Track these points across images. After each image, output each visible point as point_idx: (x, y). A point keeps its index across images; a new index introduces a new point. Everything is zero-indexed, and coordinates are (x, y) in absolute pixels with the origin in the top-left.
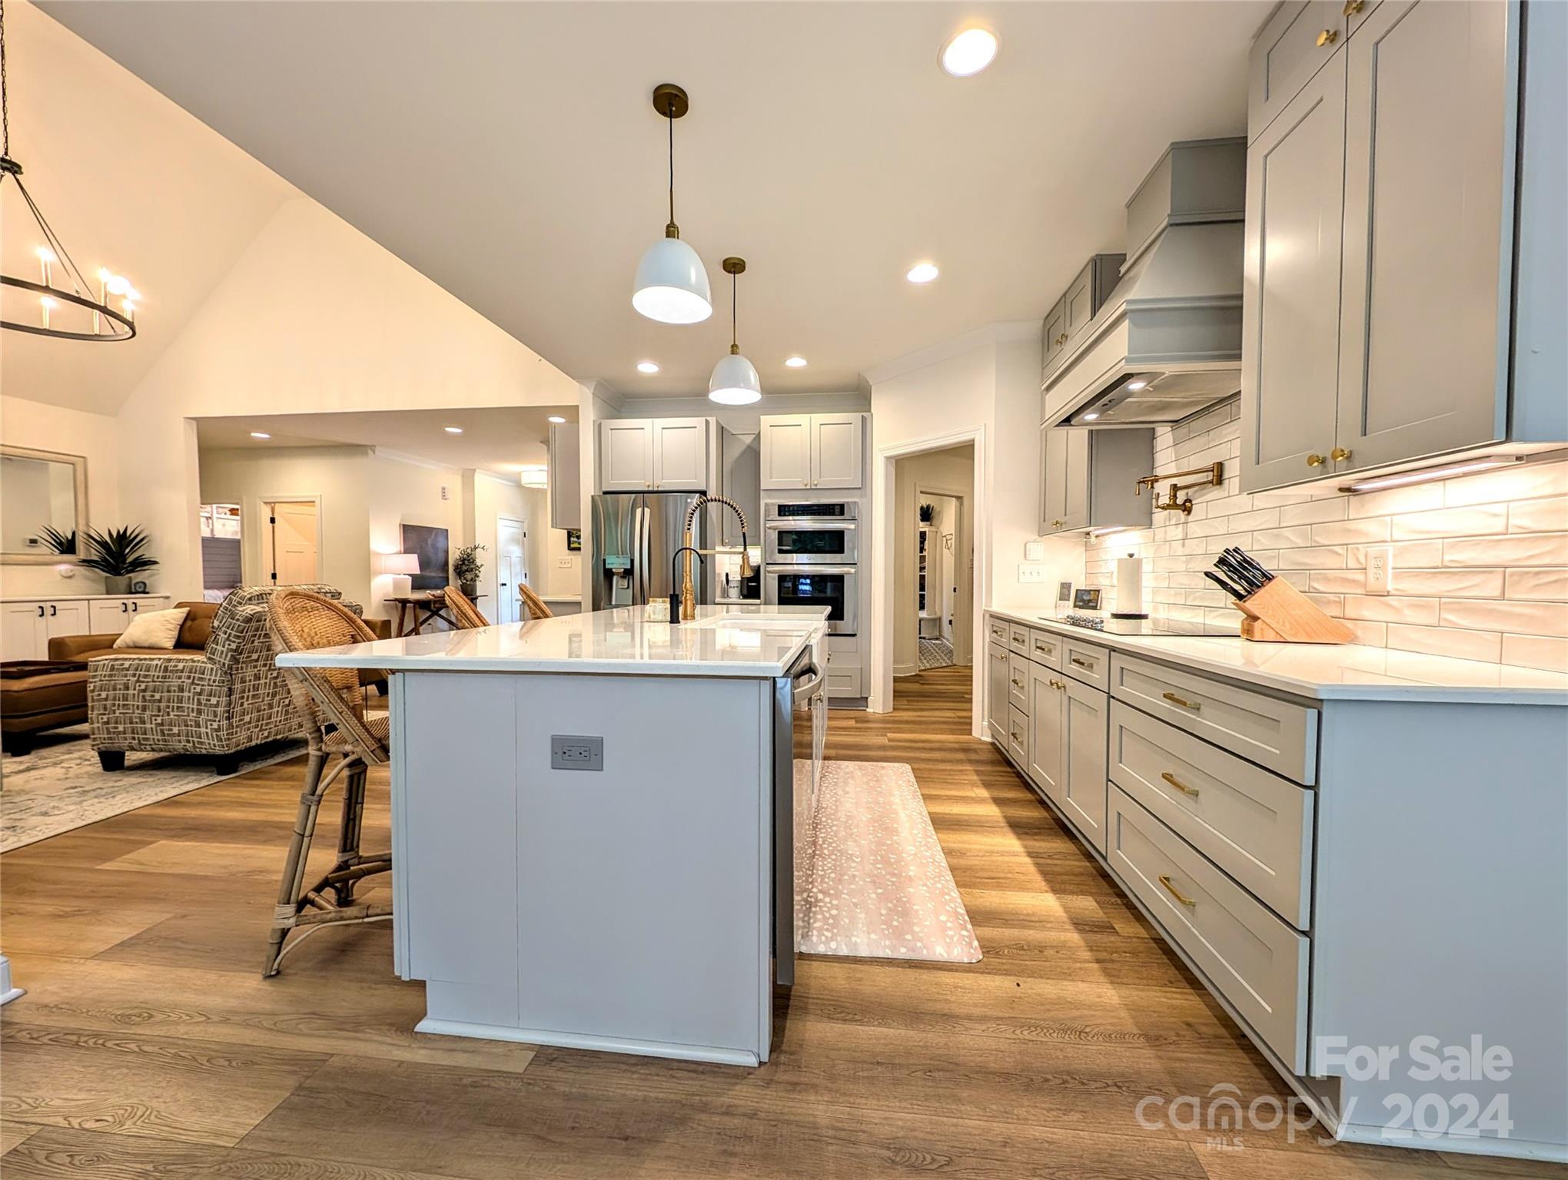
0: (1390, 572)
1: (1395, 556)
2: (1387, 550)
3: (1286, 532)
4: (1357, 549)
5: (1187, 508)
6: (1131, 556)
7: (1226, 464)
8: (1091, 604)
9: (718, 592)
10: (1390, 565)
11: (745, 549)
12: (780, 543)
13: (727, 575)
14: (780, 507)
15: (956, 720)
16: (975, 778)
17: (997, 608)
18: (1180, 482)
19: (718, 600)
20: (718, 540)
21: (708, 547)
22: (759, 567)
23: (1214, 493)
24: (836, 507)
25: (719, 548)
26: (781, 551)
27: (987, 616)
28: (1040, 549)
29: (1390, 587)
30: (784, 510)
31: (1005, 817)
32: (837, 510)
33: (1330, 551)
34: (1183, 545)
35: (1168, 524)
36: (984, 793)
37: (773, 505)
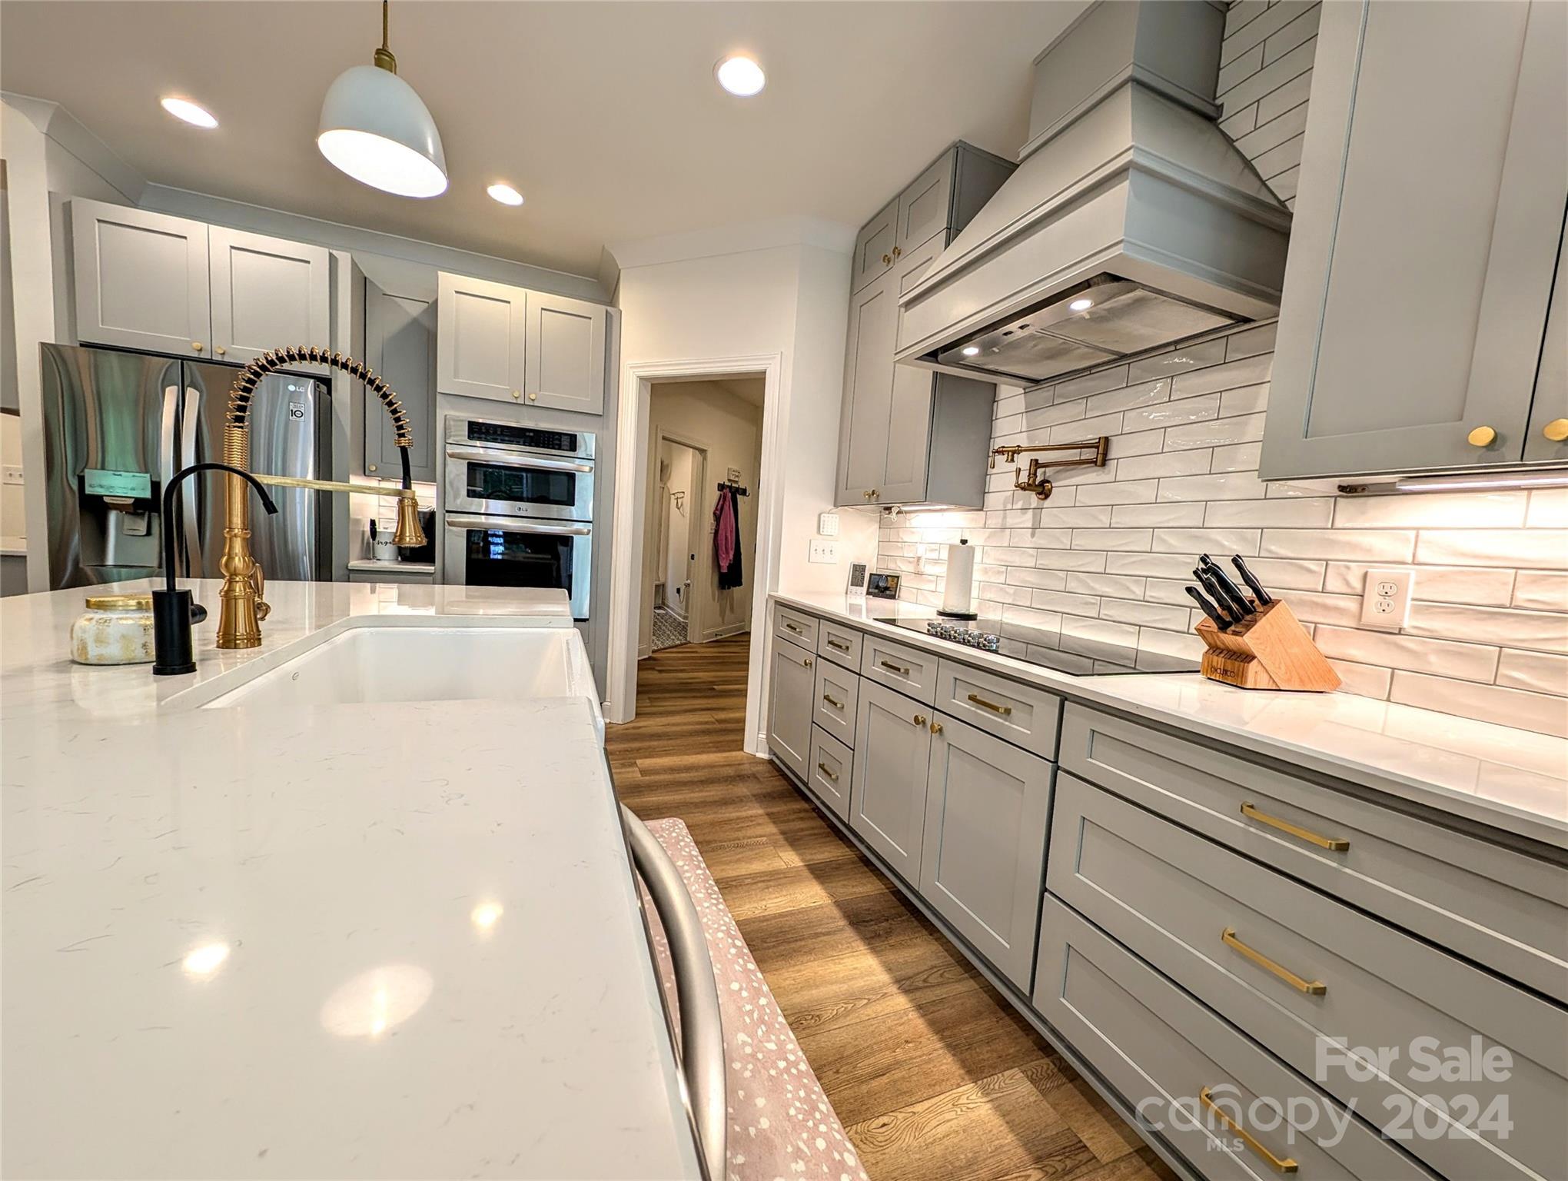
0: (1409, 603)
1: (1418, 583)
2: (1408, 575)
3: (1214, 534)
4: (1348, 568)
5: (1043, 490)
6: (964, 542)
7: (1114, 441)
8: (888, 592)
9: (355, 548)
10: (1410, 594)
11: (407, 485)
12: (471, 481)
13: (373, 523)
14: (471, 424)
15: (718, 726)
16: (771, 829)
17: (785, 592)
18: (1043, 457)
19: (355, 563)
20: (355, 463)
21: (333, 478)
22: (432, 514)
23: (1092, 475)
24: (564, 438)
25: (356, 480)
26: (471, 494)
27: (771, 603)
28: (834, 521)
29: (1407, 623)
30: (478, 431)
31: (838, 904)
32: (566, 442)
33: (1296, 565)
34: (1033, 535)
35: (1009, 506)
36: (790, 859)
37: (458, 420)
